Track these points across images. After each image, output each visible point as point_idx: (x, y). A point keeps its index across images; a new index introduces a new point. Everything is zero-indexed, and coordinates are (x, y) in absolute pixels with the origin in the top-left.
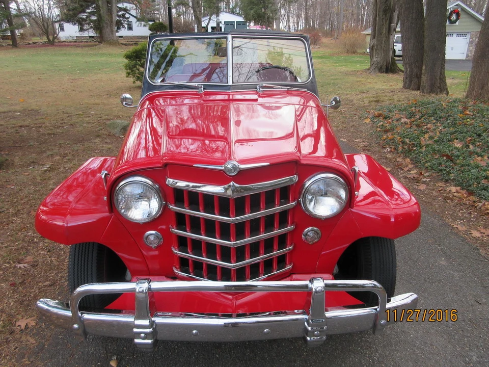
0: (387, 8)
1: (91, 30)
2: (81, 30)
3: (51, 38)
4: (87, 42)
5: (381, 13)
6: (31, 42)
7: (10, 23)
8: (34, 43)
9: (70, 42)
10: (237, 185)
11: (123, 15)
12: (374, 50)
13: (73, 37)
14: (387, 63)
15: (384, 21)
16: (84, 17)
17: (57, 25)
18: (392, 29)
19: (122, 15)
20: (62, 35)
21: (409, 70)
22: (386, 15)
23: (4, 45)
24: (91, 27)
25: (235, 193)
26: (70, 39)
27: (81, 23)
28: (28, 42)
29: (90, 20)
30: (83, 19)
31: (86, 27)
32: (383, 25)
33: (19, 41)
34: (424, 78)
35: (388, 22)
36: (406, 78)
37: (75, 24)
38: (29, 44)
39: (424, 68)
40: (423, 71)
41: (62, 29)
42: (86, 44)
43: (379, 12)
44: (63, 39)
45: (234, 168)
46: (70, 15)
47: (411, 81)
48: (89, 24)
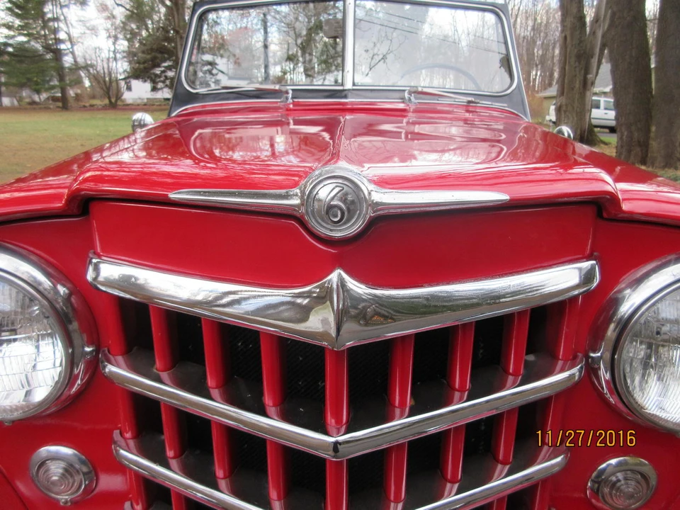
0: (582, 52)
1: (166, 90)
2: (154, 89)
3: (113, 100)
4: (160, 105)
5: (573, 59)
6: (87, 105)
7: (61, 79)
8: (92, 106)
9: (138, 105)
10: (359, 288)
11: (210, 72)
12: (563, 113)
13: (143, 99)
14: (581, 131)
15: (577, 69)
16: (158, 72)
17: (123, 84)
18: (589, 82)
19: (208, 70)
20: (128, 97)
21: (626, 133)
22: (579, 63)
23: (51, 107)
24: (167, 86)
25: (349, 326)
26: (139, 101)
27: (154, 80)
28: (83, 104)
29: (166, 77)
30: (156, 76)
31: (160, 85)
32: (576, 76)
33: (72, 102)
34: (654, 144)
35: (583, 72)
36: (622, 147)
37: (145, 81)
38: (85, 107)
39: (653, 129)
40: (652, 135)
41: (129, 89)
42: (159, 107)
43: (570, 57)
44: (130, 101)
45: (352, 200)
46: (140, 69)
47: (629, 151)
48: (163, 82)
